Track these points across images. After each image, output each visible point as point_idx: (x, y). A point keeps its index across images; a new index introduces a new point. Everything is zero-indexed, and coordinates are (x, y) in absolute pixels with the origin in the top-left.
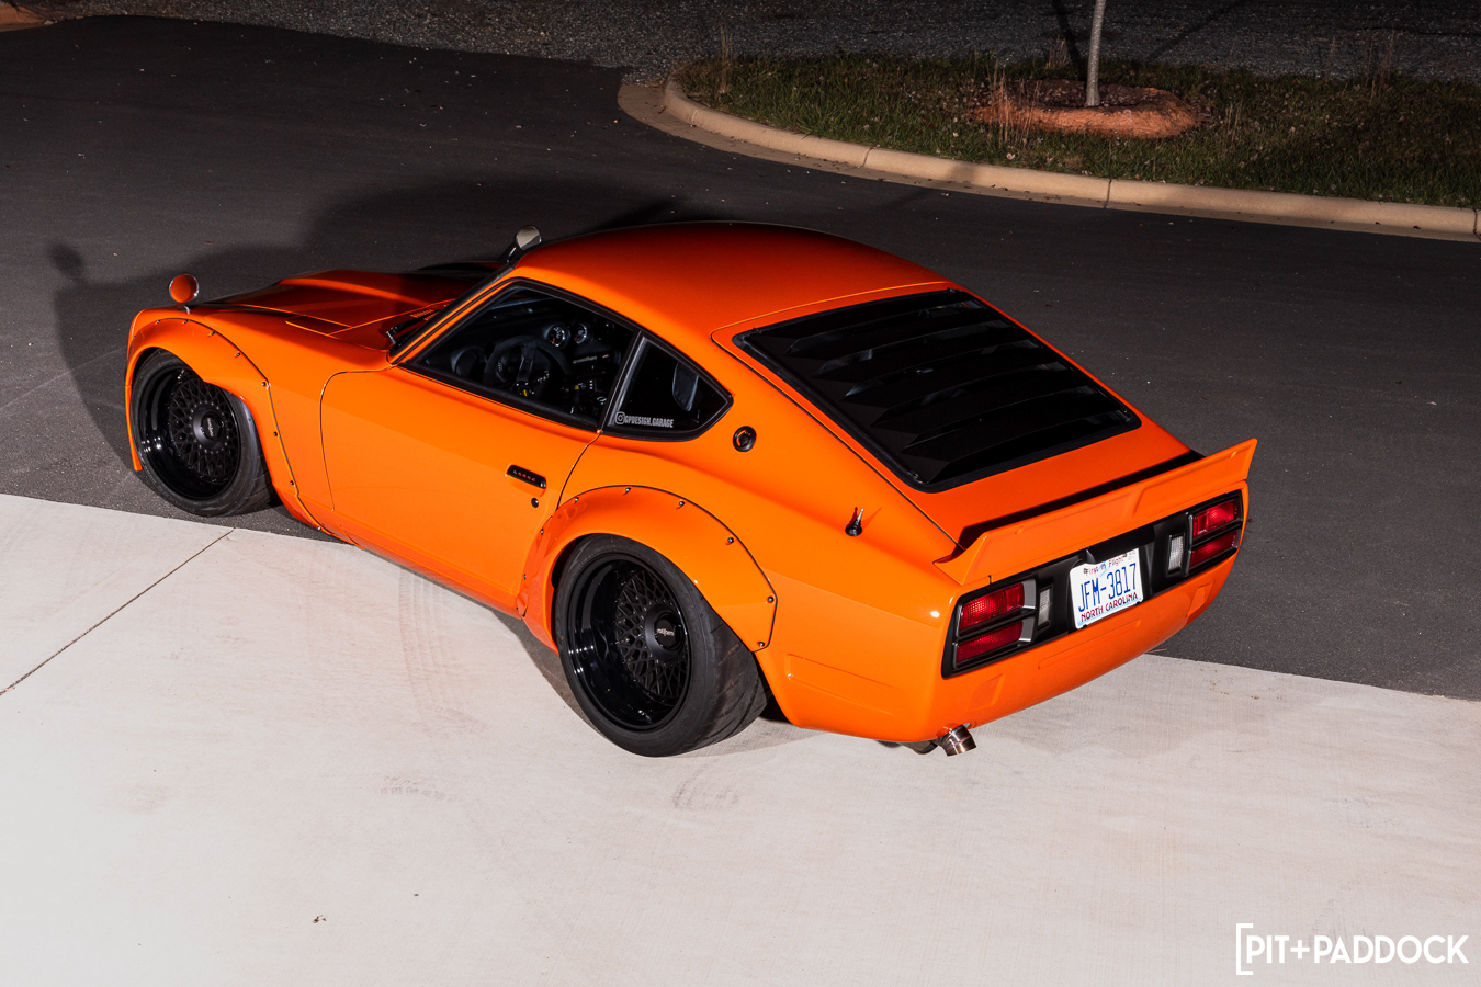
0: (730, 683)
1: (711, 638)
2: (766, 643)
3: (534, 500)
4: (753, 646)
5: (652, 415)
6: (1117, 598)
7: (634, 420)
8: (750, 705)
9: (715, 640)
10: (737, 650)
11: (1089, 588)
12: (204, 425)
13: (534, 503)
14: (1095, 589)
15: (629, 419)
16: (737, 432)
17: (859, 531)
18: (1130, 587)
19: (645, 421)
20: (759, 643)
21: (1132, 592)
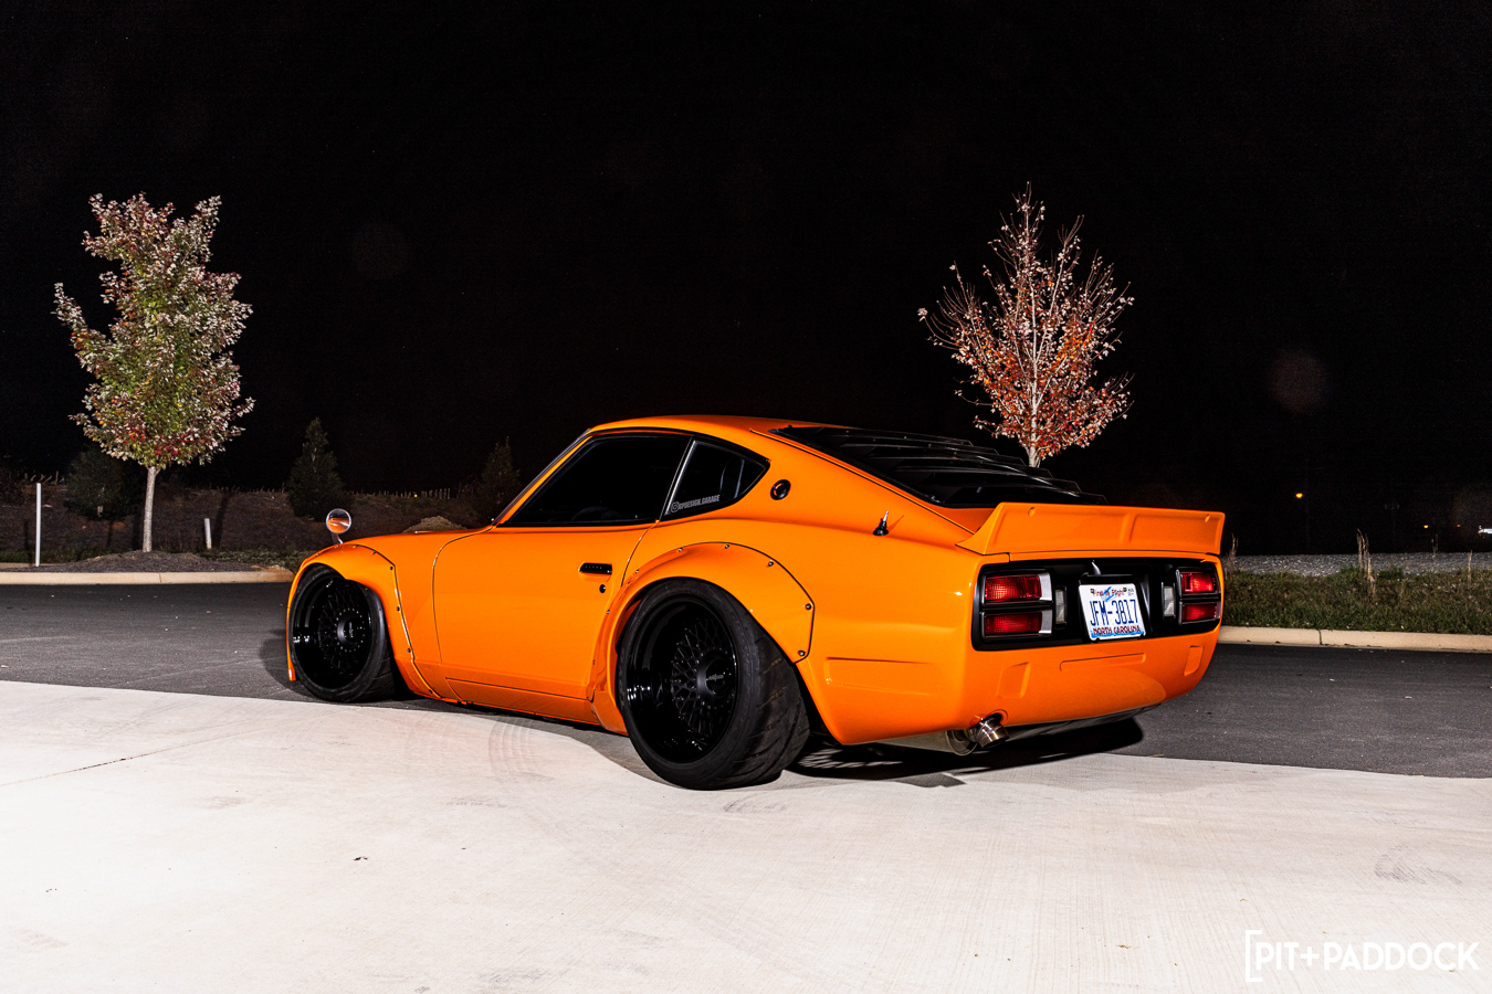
0: (774, 694)
1: (755, 648)
2: (806, 651)
3: (602, 587)
4: (794, 657)
5: (701, 497)
6: (1122, 625)
7: (686, 505)
8: (794, 726)
9: (759, 649)
10: (780, 663)
11: (1098, 608)
12: (346, 629)
13: (602, 589)
14: (1103, 610)
15: (681, 506)
16: (776, 485)
17: (886, 532)
18: (1134, 619)
19: (696, 503)
20: (800, 652)
21: (1135, 624)
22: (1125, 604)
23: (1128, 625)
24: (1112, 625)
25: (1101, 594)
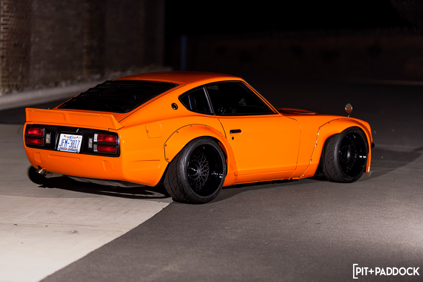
6: (71, 148)
14: (66, 142)
21: (76, 148)
22: (75, 141)
23: (73, 148)
24: (68, 147)
25: (68, 137)
